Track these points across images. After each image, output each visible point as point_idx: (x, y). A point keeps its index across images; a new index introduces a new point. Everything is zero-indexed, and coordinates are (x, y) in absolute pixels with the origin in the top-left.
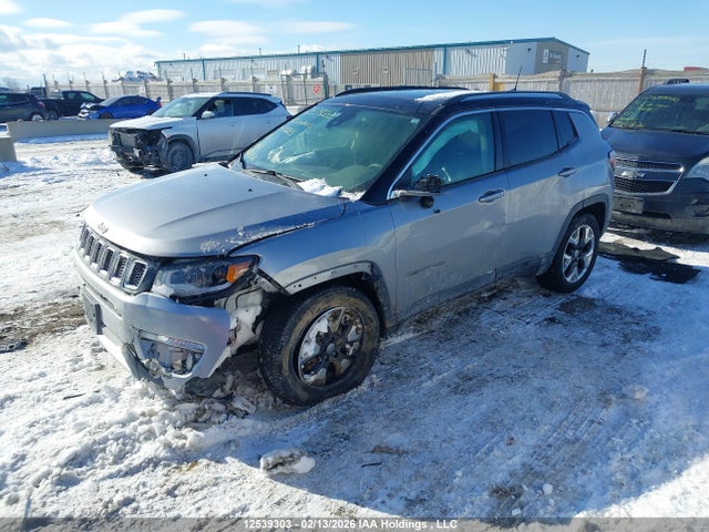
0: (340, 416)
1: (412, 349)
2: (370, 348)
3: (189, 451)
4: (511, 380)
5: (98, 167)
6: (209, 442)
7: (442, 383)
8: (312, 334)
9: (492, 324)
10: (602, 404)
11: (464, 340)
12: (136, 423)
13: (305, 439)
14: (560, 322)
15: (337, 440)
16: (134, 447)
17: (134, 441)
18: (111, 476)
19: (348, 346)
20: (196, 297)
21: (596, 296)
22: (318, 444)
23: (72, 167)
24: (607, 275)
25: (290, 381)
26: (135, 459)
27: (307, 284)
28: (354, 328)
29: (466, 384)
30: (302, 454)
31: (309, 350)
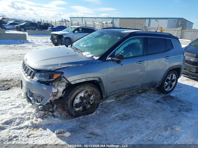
0: (84, 122)
1: (112, 105)
2: (97, 103)
3: (38, 125)
4: (139, 118)
5: (47, 44)
6: (43, 124)
7: (117, 116)
8: (79, 96)
9: (139, 100)
10: (165, 130)
11: (129, 104)
12: (26, 115)
13: (71, 127)
14: (160, 102)
15: (80, 128)
16: (23, 121)
17: (24, 120)
18: (14, 129)
19: (90, 101)
20: (45, 82)
21: (175, 96)
22: (75, 129)
23: (40, 43)
24: (180, 90)
25: (70, 109)
26: (22, 125)
27: (78, 82)
28: (92, 96)
29: (125, 118)
30: (67, 131)
31: (77, 101)
